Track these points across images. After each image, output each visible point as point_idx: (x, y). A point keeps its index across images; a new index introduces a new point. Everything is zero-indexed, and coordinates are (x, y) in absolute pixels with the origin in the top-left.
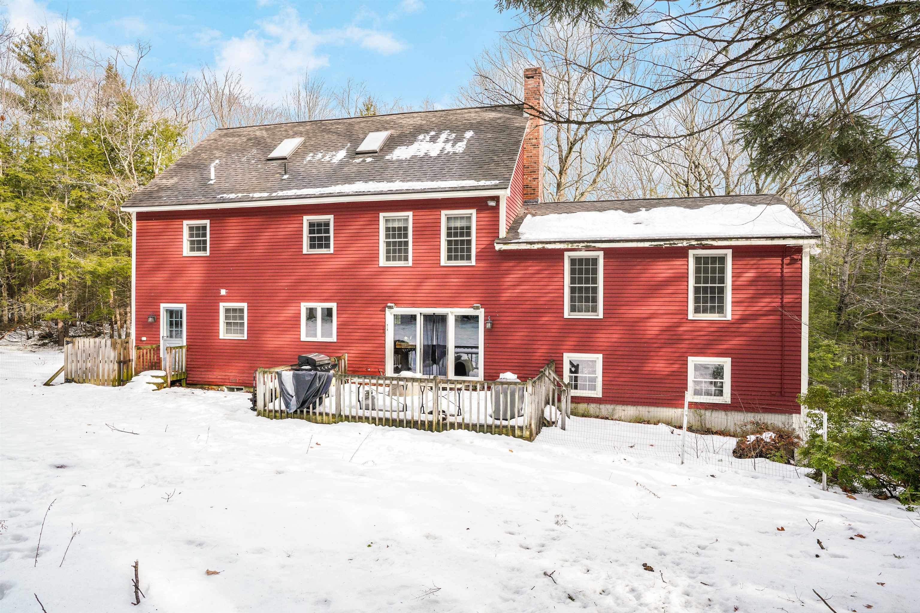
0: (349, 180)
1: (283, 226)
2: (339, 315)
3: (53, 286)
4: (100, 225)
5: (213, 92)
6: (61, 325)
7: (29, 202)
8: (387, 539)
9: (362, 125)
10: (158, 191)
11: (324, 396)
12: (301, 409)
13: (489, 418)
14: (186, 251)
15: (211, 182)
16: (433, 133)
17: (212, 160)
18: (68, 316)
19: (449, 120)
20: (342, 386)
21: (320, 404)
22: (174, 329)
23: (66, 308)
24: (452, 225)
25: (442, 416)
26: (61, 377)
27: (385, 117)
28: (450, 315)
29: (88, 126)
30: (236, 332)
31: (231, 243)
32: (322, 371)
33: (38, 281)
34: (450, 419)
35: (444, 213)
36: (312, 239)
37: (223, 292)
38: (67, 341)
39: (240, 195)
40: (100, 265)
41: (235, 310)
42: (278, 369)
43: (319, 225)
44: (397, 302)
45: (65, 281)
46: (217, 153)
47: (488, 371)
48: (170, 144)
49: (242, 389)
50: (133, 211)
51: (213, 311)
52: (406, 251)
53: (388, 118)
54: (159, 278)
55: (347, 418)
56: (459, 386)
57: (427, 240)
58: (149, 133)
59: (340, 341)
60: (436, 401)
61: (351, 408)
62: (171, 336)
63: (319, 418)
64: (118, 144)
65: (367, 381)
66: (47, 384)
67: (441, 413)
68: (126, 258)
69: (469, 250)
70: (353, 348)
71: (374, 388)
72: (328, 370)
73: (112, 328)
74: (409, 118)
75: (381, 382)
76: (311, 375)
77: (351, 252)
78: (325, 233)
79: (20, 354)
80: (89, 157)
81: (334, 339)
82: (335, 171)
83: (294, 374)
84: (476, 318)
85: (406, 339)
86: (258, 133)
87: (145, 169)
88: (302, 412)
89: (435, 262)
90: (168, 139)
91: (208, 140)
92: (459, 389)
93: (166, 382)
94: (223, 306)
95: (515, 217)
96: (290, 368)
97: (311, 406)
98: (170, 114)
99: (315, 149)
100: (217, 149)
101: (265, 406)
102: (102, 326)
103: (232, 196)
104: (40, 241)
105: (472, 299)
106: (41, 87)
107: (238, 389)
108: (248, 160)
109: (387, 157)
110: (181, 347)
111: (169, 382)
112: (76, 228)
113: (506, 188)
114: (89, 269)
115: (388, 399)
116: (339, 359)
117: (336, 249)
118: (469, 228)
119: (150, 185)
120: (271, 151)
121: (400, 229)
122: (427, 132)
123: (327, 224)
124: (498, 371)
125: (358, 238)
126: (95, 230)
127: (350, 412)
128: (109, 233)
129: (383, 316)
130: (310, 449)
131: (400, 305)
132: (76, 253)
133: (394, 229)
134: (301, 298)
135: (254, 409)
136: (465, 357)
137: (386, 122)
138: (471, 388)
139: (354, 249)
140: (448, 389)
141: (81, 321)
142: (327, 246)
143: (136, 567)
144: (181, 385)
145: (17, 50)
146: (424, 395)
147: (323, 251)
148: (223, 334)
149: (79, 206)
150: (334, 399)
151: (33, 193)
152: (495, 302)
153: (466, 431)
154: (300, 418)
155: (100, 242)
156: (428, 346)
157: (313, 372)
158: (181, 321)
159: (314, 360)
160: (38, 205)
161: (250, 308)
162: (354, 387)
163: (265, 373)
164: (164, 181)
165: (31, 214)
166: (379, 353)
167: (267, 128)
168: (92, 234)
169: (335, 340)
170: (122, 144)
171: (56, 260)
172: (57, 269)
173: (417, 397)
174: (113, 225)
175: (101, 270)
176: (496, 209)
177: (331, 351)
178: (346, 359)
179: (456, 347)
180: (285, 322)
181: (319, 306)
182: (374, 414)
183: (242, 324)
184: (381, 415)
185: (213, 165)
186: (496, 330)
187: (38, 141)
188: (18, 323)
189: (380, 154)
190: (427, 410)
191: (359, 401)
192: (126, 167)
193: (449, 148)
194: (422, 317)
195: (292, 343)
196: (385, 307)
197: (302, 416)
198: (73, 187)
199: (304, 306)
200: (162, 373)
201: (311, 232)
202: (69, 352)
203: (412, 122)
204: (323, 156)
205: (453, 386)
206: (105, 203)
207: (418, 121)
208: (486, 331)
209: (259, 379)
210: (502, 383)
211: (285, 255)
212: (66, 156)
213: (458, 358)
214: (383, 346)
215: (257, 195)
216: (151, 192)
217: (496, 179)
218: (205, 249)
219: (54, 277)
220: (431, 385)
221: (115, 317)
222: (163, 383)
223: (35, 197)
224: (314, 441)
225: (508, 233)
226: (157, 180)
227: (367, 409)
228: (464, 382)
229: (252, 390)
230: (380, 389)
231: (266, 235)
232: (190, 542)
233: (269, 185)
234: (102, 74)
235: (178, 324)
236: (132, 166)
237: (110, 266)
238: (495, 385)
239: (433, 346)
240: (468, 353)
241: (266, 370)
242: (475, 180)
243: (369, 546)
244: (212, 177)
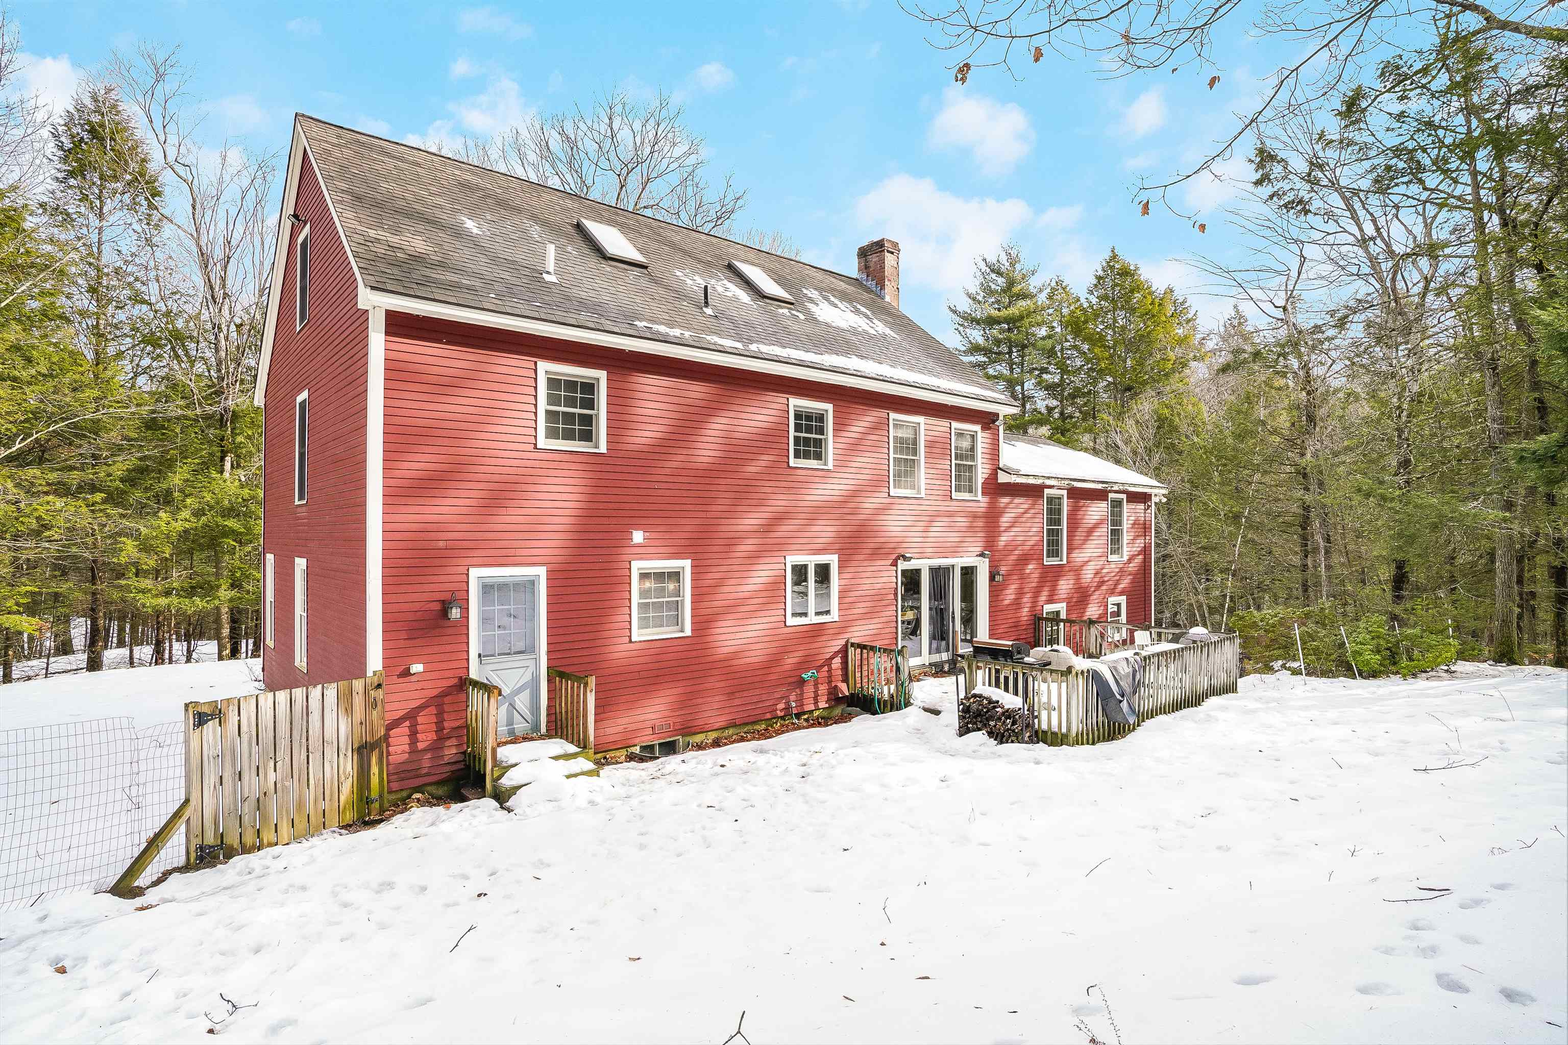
1: (751, 410)
2: (843, 577)
14: (543, 437)
15: (552, 279)
24: (958, 443)
28: (956, 567)
30: (666, 623)
35: (954, 427)
36: (800, 441)
37: (638, 537)
41: (661, 576)
43: (809, 418)
44: (907, 551)
50: (379, 302)
51: (612, 580)
57: (936, 461)
59: (841, 619)
69: (970, 479)
70: (858, 628)
77: (853, 470)
78: (819, 433)
81: (836, 617)
89: (947, 493)
94: (639, 567)
103: (667, 330)
105: (977, 544)
117: (836, 462)
121: (907, 440)
123: (821, 418)
125: (862, 448)
129: (894, 573)
133: (901, 439)
134: (786, 547)
139: (857, 465)
147: (813, 463)
148: (640, 630)
161: (696, 570)
166: (890, 631)
177: (829, 637)
181: (812, 562)
183: (680, 605)
194: (929, 572)
195: (770, 632)
196: (896, 560)
199: (789, 561)
201: (798, 428)
208: (991, 585)
211: (757, 466)
214: (894, 619)
215: (721, 341)
218: (592, 437)
244: (551, 265)
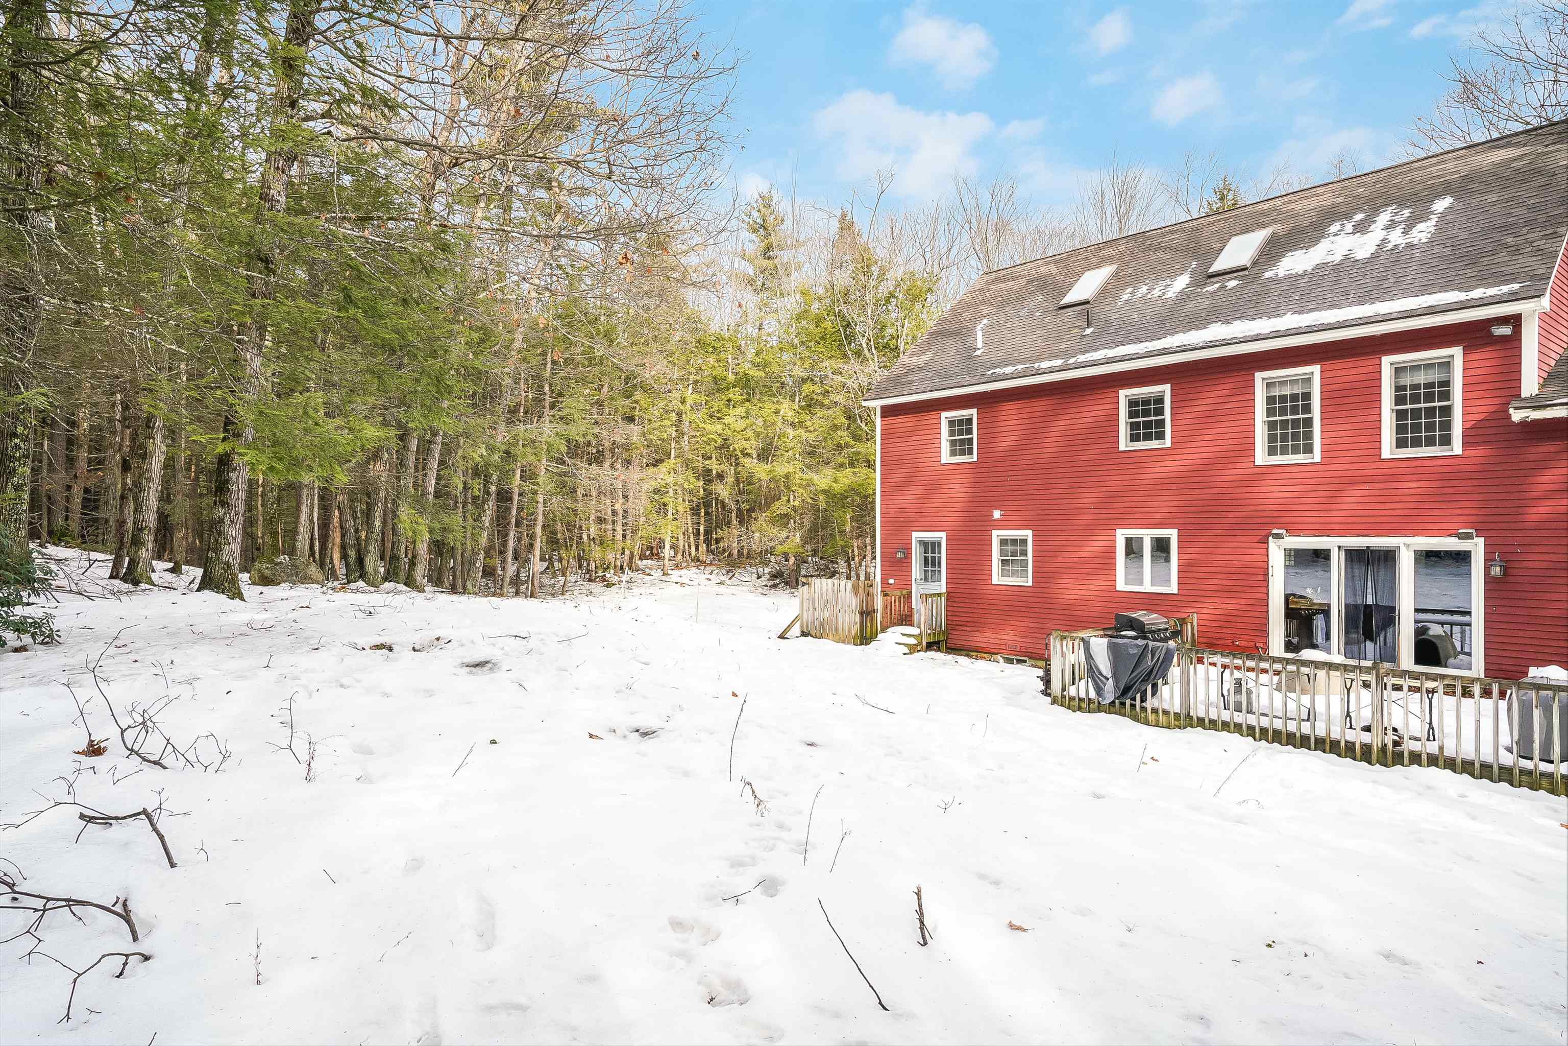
0: (1197, 322)
1: (1086, 409)
2: (1183, 550)
3: (784, 510)
4: (835, 428)
5: (974, 221)
6: (792, 560)
7: (759, 405)
8: (1305, 943)
9: (1217, 227)
10: (907, 374)
11: (1160, 681)
12: (1122, 700)
13: (1502, 752)
14: (945, 457)
15: (978, 353)
16: (1359, 217)
17: (977, 320)
18: (801, 550)
19: (1395, 185)
20: (1192, 667)
21: (1153, 694)
22: (930, 569)
23: (798, 539)
24: (1407, 380)
25: (1390, 738)
26: (796, 630)
27: (1260, 206)
28: (1403, 550)
29: (820, 299)
30: (1016, 574)
31: (1006, 442)
32: (1155, 640)
33: (768, 505)
34: (1409, 746)
35: (1387, 362)
36: (1134, 426)
37: (997, 514)
38: (803, 583)
39: (1020, 367)
40: (836, 481)
41: (1014, 541)
42: (1084, 634)
43: (1146, 402)
44: (1290, 526)
45: (797, 503)
46: (985, 310)
47: (1494, 660)
48: (918, 306)
49: (1025, 661)
50: (877, 404)
51: (983, 542)
52: (1309, 436)
53: (1266, 206)
54: (910, 496)
55: (1201, 722)
56: (1430, 685)
57: (1348, 413)
58: (892, 295)
59: (1182, 592)
60: (1379, 708)
61: (1208, 705)
62: (926, 580)
63: (1151, 717)
64: (855, 317)
65: (1238, 662)
66: (782, 637)
67: (1390, 732)
68: (865, 471)
69: (1447, 426)
70: (1207, 605)
71: (1252, 675)
72: (1166, 640)
73: (849, 566)
74: (1307, 198)
75: (1264, 665)
76: (1137, 646)
77: (1201, 444)
78: (1155, 415)
79: (751, 596)
80: (822, 338)
81: (1173, 588)
82: (1171, 310)
83: (1109, 643)
84: (1463, 558)
85: (1309, 593)
86: (1043, 270)
87: (886, 346)
88: (1123, 704)
89: (1372, 452)
90: (915, 299)
91: (971, 292)
92: (1433, 691)
93: (920, 643)
94: (996, 535)
95: (1561, 351)
96: (1101, 633)
97: (1138, 696)
98: (917, 265)
99: (1136, 279)
100: (983, 303)
101: (1063, 690)
102: (837, 563)
103: (1009, 370)
104: (770, 454)
105: (1456, 519)
106: (770, 258)
107: (1019, 661)
108: (1031, 313)
109: (1267, 275)
110: (939, 595)
111: (924, 644)
112: (808, 434)
113: (1538, 296)
114: (823, 487)
115: (1278, 697)
116: (1183, 621)
117: (1176, 440)
118: (1446, 384)
119: (897, 368)
120: (1064, 294)
121: (1294, 397)
122: (1347, 216)
123: (1160, 400)
124: (1523, 663)
125: (1214, 419)
126: (830, 434)
127: (1207, 712)
128: (843, 436)
129: (1263, 552)
130: (1142, 765)
131: (1296, 533)
132: (809, 467)
133: (1283, 398)
134: (1115, 522)
135: (1046, 693)
136: (1436, 630)
137: (1263, 213)
138: (1459, 690)
139: (1206, 438)
140: (1405, 688)
141: (813, 556)
142: (1161, 436)
143: (918, 894)
144: (939, 650)
145: (747, 219)
146: (1352, 695)
147: (1154, 444)
148: (997, 578)
149: (810, 405)
150: (1177, 688)
151: (761, 393)
152: (1513, 526)
153: (1448, 771)
154: (1120, 714)
155: (835, 450)
156: (1356, 606)
157: (1140, 642)
158: (939, 558)
159: (1142, 623)
160: (769, 407)
161: (1037, 538)
162: (1214, 672)
163: (1063, 638)
164: (915, 359)
165: (761, 419)
166: (1257, 614)
167: (1056, 260)
168: (825, 440)
169: (1176, 591)
170: (859, 316)
171: (787, 476)
172: (788, 488)
173: (1338, 698)
174: (849, 426)
175: (837, 488)
176: (1515, 340)
177: (1169, 608)
178: (1195, 623)
179: (1417, 610)
180: (1091, 560)
181: (1147, 535)
182: (1252, 720)
183: (1025, 563)
184: (1265, 722)
185: (979, 327)
186: (1511, 579)
187: (766, 327)
188: (747, 558)
189: (1253, 271)
190: (1358, 724)
191: (1223, 695)
192: (864, 346)
193: (1396, 237)
194: (1343, 554)
195: (1105, 594)
196: (1267, 536)
197: (1123, 711)
198: (804, 381)
199: (1121, 535)
200: (915, 631)
201: (1132, 414)
202: (805, 597)
203: (1314, 204)
204: (1150, 290)
205: (1417, 683)
206: (840, 398)
207: (1326, 200)
208: (1489, 580)
209: (1055, 647)
210: (1538, 687)
211: (1091, 454)
212: (796, 341)
213: (1420, 632)
214: (1264, 603)
215: (1045, 365)
216: (899, 376)
217: (1514, 280)
218: (970, 452)
219: (784, 498)
220: (1366, 677)
221: (853, 551)
222: (916, 645)
223: (766, 398)
224: (1149, 754)
225: (1542, 386)
226: (904, 359)
227: (1238, 709)
228: (1443, 677)
229: (1042, 663)
230: (1264, 678)
231: (1060, 425)
232: (982, 877)
233: (1063, 346)
234: (835, 225)
235: (936, 563)
236: (872, 343)
237: (847, 482)
238: (1519, 688)
239: (1366, 606)
240: (1442, 624)
241: (1065, 634)
242: (1460, 289)
243: (1269, 946)
244: (980, 345)
